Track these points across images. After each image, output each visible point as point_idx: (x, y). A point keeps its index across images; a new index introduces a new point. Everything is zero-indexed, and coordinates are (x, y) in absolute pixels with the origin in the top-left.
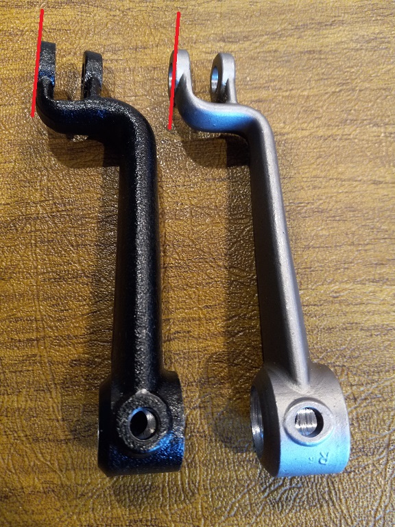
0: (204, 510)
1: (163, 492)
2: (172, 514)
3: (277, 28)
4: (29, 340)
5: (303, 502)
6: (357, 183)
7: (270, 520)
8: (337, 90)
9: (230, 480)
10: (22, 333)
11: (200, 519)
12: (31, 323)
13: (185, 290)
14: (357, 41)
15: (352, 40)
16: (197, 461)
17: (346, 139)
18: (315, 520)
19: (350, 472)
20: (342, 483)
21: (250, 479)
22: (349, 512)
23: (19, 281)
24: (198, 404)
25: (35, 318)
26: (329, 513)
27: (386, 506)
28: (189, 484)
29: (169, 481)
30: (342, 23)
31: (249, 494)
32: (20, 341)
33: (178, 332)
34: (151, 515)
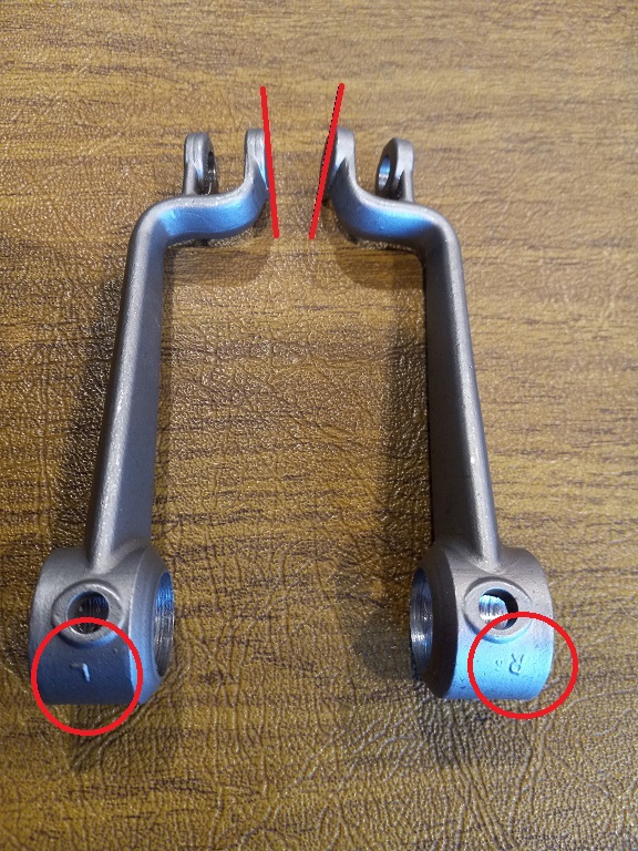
0: (269, 768)
1: (207, 739)
2: (220, 772)
3: (401, 117)
4: (28, 513)
5: (415, 761)
6: (503, 321)
7: (365, 786)
8: (481, 200)
9: (308, 726)
10: (18, 502)
11: (261, 782)
12: (31, 490)
13: (257, 453)
14: (508, 140)
15: (501, 138)
16: (261, 696)
17: (490, 264)
18: (432, 790)
19: (485, 720)
20: (472, 736)
21: (338, 725)
22: (482, 778)
23: (19, 429)
24: (267, 612)
25: (39, 483)
26: (453, 780)
27: (537, 773)
28: (247, 729)
29: (218, 724)
30: (490, 115)
31: (336, 746)
32: (13, 513)
33: (244, 511)
34: (189, 773)
